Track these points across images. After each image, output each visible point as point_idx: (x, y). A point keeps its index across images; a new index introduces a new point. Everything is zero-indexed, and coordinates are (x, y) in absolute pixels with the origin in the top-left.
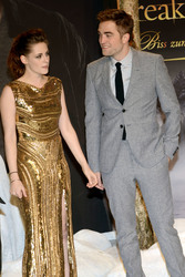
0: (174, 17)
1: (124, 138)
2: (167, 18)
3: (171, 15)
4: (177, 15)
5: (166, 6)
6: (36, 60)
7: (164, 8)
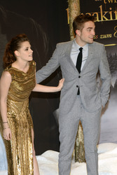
0: (102, 20)
1: (78, 93)
2: (98, 21)
3: (100, 19)
4: (104, 19)
5: (97, 13)
6: (25, 52)
7: (95, 15)
